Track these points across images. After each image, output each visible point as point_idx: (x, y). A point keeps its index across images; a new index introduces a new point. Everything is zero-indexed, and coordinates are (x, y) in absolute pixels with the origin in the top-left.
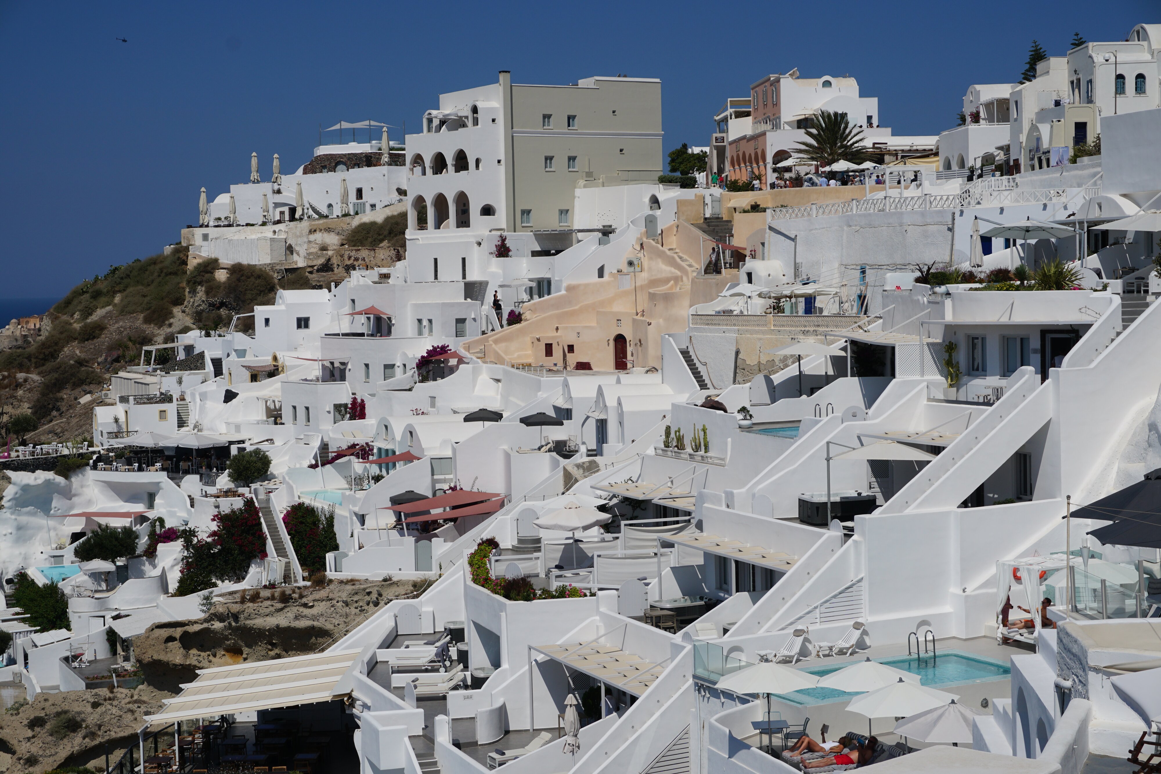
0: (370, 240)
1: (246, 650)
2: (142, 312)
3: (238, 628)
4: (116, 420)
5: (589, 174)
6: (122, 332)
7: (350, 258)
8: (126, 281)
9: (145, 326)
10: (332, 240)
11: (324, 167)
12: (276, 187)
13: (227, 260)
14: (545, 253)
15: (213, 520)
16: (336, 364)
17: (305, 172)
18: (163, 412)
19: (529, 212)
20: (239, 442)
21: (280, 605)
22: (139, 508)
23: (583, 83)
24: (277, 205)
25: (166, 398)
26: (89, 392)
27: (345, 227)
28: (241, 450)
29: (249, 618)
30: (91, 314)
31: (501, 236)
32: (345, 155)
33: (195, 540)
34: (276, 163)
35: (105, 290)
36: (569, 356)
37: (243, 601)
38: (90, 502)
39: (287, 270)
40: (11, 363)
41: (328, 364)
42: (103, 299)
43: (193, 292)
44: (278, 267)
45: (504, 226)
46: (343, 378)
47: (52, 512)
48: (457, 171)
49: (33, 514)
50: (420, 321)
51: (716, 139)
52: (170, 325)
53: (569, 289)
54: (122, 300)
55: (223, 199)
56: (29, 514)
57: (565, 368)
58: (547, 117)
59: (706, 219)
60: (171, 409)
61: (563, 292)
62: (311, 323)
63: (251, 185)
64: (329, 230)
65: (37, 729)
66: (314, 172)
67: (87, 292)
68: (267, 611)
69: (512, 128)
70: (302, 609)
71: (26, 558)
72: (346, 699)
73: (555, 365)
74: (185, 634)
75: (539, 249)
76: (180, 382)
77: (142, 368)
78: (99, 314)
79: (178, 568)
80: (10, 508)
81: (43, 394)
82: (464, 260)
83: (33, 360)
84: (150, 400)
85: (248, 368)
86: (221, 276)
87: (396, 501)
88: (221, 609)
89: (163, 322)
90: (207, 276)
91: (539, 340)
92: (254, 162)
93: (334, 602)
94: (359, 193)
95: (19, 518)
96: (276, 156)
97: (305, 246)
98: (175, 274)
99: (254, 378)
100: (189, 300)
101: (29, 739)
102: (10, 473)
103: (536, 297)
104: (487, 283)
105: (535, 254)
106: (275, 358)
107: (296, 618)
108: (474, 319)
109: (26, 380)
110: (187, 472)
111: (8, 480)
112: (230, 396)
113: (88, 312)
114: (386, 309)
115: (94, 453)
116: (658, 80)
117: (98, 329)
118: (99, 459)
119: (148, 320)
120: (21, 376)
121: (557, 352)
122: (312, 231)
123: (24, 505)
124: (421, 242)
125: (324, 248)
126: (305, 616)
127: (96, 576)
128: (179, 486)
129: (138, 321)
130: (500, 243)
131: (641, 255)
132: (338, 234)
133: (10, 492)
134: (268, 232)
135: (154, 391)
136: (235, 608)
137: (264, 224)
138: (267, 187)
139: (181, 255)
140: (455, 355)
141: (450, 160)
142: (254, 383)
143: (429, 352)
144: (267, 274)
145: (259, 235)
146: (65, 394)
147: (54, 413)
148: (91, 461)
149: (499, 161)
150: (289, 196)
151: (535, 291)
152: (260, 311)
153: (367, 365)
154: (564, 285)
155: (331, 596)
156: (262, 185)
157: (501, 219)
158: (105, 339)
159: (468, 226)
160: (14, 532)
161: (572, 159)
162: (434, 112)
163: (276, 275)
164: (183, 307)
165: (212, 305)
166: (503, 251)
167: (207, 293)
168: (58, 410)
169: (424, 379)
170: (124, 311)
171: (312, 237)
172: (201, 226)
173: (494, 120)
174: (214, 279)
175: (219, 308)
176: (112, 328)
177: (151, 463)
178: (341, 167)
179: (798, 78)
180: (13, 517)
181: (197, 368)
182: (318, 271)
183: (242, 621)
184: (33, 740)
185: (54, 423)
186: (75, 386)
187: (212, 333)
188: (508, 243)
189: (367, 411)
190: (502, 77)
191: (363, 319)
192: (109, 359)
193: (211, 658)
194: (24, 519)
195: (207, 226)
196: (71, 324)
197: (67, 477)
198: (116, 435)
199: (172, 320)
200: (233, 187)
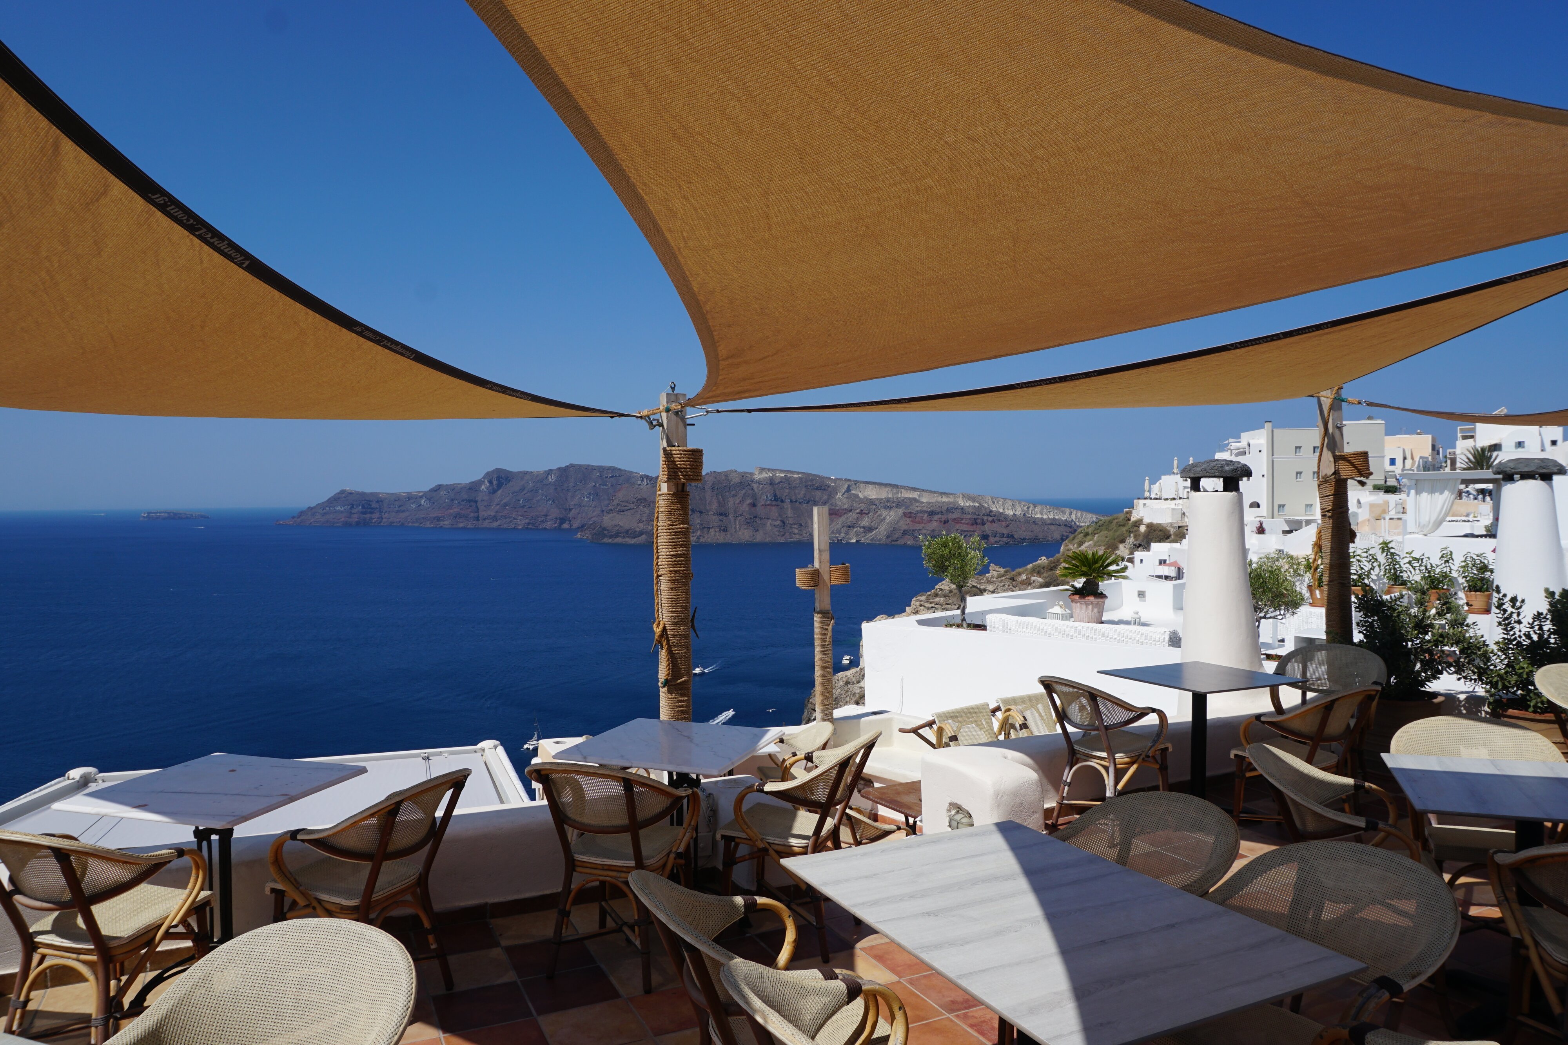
2: (1104, 546)
8: (1101, 528)
13: (1146, 520)
14: (1290, 532)
19: (1283, 506)
24: (1185, 488)
30: (1082, 545)
31: (1260, 521)
35: (1090, 532)
39: (1179, 527)
40: (1034, 570)
42: (1089, 537)
43: (1130, 535)
44: (1174, 525)
45: (1265, 514)
54: (1097, 538)
55: (1157, 484)
58: (1298, 448)
63: (1172, 476)
67: (1083, 533)
69: (1273, 455)
75: (1288, 529)
78: (1086, 544)
86: (1143, 529)
90: (1136, 528)
98: (1124, 525)
100: (1128, 541)
105: (1286, 532)
114: (1183, 565)
116: (1383, 422)
130: (1259, 525)
134: (1172, 504)
137: (1174, 499)
139: (1128, 515)
145: (1169, 506)
149: (1263, 476)
152: (1142, 554)
157: (1264, 510)
163: (1172, 530)
164: (1124, 544)
166: (1261, 530)
170: (1096, 545)
172: (1145, 498)
175: (1138, 548)
188: (1264, 525)
190: (1266, 424)
191: (1172, 568)
195: (1149, 498)
196: (1071, 550)
199: (1118, 552)
200: (1163, 477)
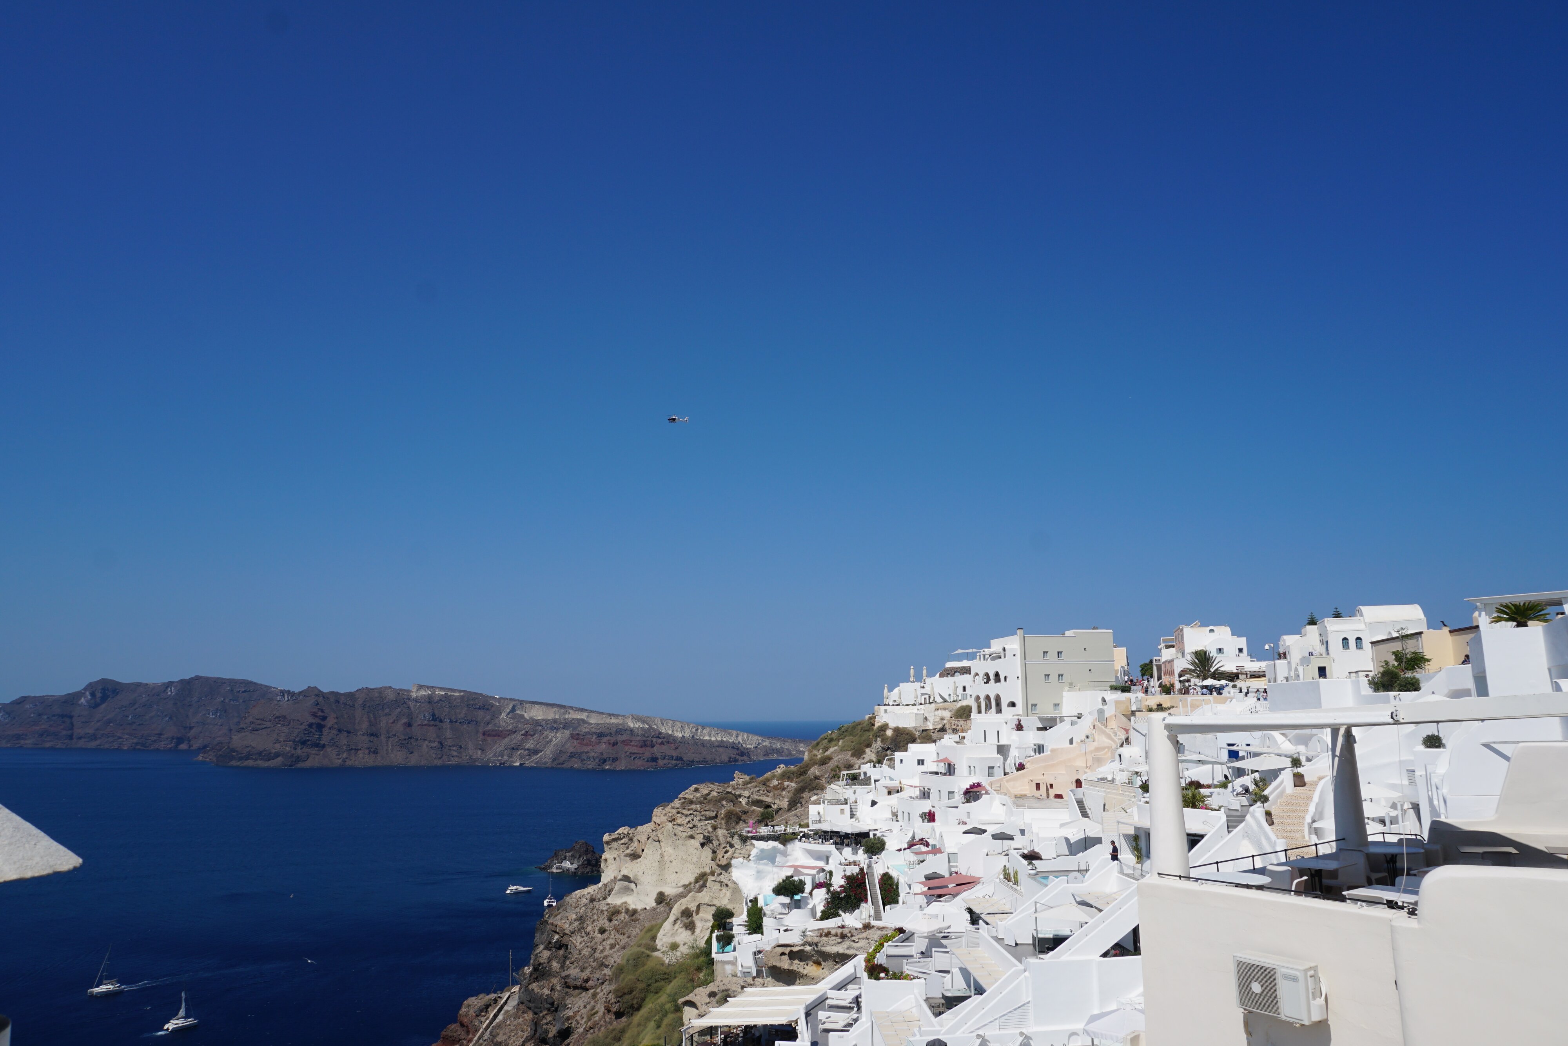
0: (965, 715)
1: (823, 964)
2: (851, 750)
3: (817, 951)
4: (819, 813)
5: (1071, 684)
6: (839, 761)
7: (954, 725)
8: (845, 733)
9: (851, 758)
10: (947, 714)
11: (949, 674)
12: (922, 684)
13: (892, 725)
14: (1045, 729)
15: (843, 878)
16: (926, 789)
17: (940, 676)
18: (842, 810)
19: (1036, 705)
20: (874, 830)
21: (840, 940)
22: (821, 864)
23: (1068, 633)
24: (923, 694)
25: (846, 802)
26: (817, 794)
27: (954, 708)
28: (875, 835)
29: (823, 946)
30: (827, 750)
31: (1019, 719)
32: (959, 667)
33: (832, 889)
34: (925, 671)
35: (835, 738)
36: (1050, 790)
37: (821, 936)
38: (796, 859)
39: (923, 730)
40: (784, 776)
41: (922, 789)
42: (833, 743)
43: (876, 741)
44: (919, 729)
46: (929, 798)
47: (776, 864)
48: (996, 682)
49: (767, 864)
50: (970, 767)
51: (1156, 660)
52: (864, 758)
53: (1052, 751)
54: (842, 744)
55: (896, 690)
56: (764, 864)
57: (1048, 797)
58: (1045, 653)
59: (1132, 711)
60: (847, 808)
61: (1049, 753)
62: (925, 762)
63: (910, 683)
64: (945, 709)
65: (712, 998)
66: (944, 677)
67: (826, 739)
68: (833, 943)
69: (1025, 659)
70: (852, 943)
71: (760, 889)
72: (793, 1024)
73: (1041, 795)
74: (791, 952)
75: (1041, 726)
76: (855, 793)
77: (840, 783)
78: (831, 750)
79: (823, 904)
80: (754, 861)
81: (795, 795)
82: (998, 732)
83: (795, 775)
84: (838, 803)
85: (886, 787)
87: (928, 878)
88: (809, 940)
89: (860, 756)
90: (882, 732)
91: (1032, 781)
92: (912, 671)
93: (870, 940)
94: (964, 688)
95: (758, 866)
96: (925, 667)
97: (933, 718)
98: (868, 730)
99: (890, 793)
100: (874, 745)
101: (707, 1004)
102: (754, 842)
103: (1037, 754)
104: (1010, 745)
105: (1039, 729)
106: (900, 783)
107: (848, 948)
108: (999, 767)
109: (788, 786)
110: (848, 845)
111: (753, 845)
112: (874, 803)
113: (826, 749)
114: (953, 760)
115: (801, 832)
116: (1111, 631)
117: (829, 758)
118: (804, 836)
119: (853, 755)
120: (786, 783)
121: (1043, 788)
122: (937, 710)
123: (762, 859)
124: (978, 721)
125: (942, 719)
126: (853, 948)
127: (783, 905)
128: (841, 854)
129: (848, 756)
130: (1018, 723)
131: (1094, 732)
132: (950, 711)
133: (754, 852)
134: (914, 709)
135: (841, 798)
136: (816, 940)
137: (914, 705)
138: (918, 685)
139: (872, 721)
140: (984, 788)
141: (992, 677)
142: (890, 796)
143: (971, 786)
144: (912, 733)
145: (911, 711)
146: (805, 795)
147: (799, 805)
148: (799, 837)
149: (1018, 678)
150: (927, 690)
151: (1037, 750)
152: (898, 755)
153: (940, 791)
154: (1049, 749)
155: (868, 937)
156: (916, 683)
157: (1019, 709)
158: (831, 764)
159: (1001, 713)
160: (755, 874)
161: (1061, 675)
162: (986, 650)
163: (917, 733)
164: (870, 749)
165: (883, 749)
166: (1019, 727)
167: (882, 741)
168: (801, 803)
169: (968, 801)
170: (843, 750)
171: (937, 713)
172: (885, 705)
173: (1014, 655)
174: (886, 735)
175: (887, 750)
176: (835, 759)
177: (827, 840)
178: (957, 674)
179: (1199, 626)
180: (755, 866)
181: (867, 784)
182: (938, 731)
183: (820, 948)
184: (708, 1005)
185: (797, 810)
186: (810, 790)
187: (877, 765)
188: (1023, 723)
189: (936, 818)
190: (1018, 631)
191: (942, 764)
192: (830, 776)
193: (805, 966)
194: (761, 867)
195: (889, 705)
196: (817, 756)
197: (784, 845)
198: (819, 821)
199: (864, 756)
200: (901, 684)
